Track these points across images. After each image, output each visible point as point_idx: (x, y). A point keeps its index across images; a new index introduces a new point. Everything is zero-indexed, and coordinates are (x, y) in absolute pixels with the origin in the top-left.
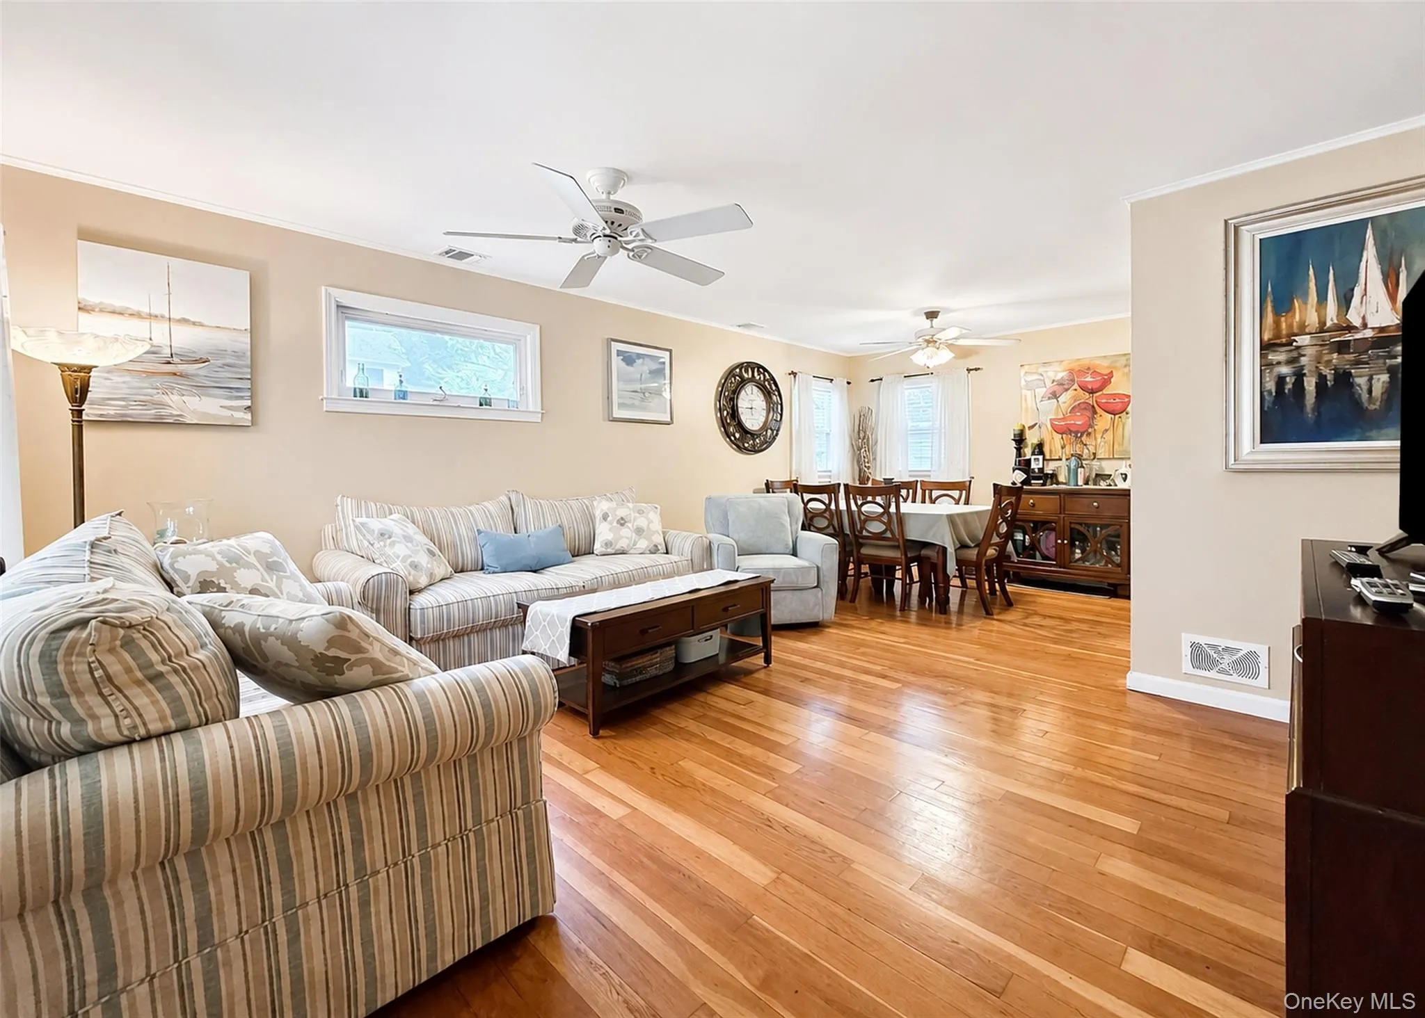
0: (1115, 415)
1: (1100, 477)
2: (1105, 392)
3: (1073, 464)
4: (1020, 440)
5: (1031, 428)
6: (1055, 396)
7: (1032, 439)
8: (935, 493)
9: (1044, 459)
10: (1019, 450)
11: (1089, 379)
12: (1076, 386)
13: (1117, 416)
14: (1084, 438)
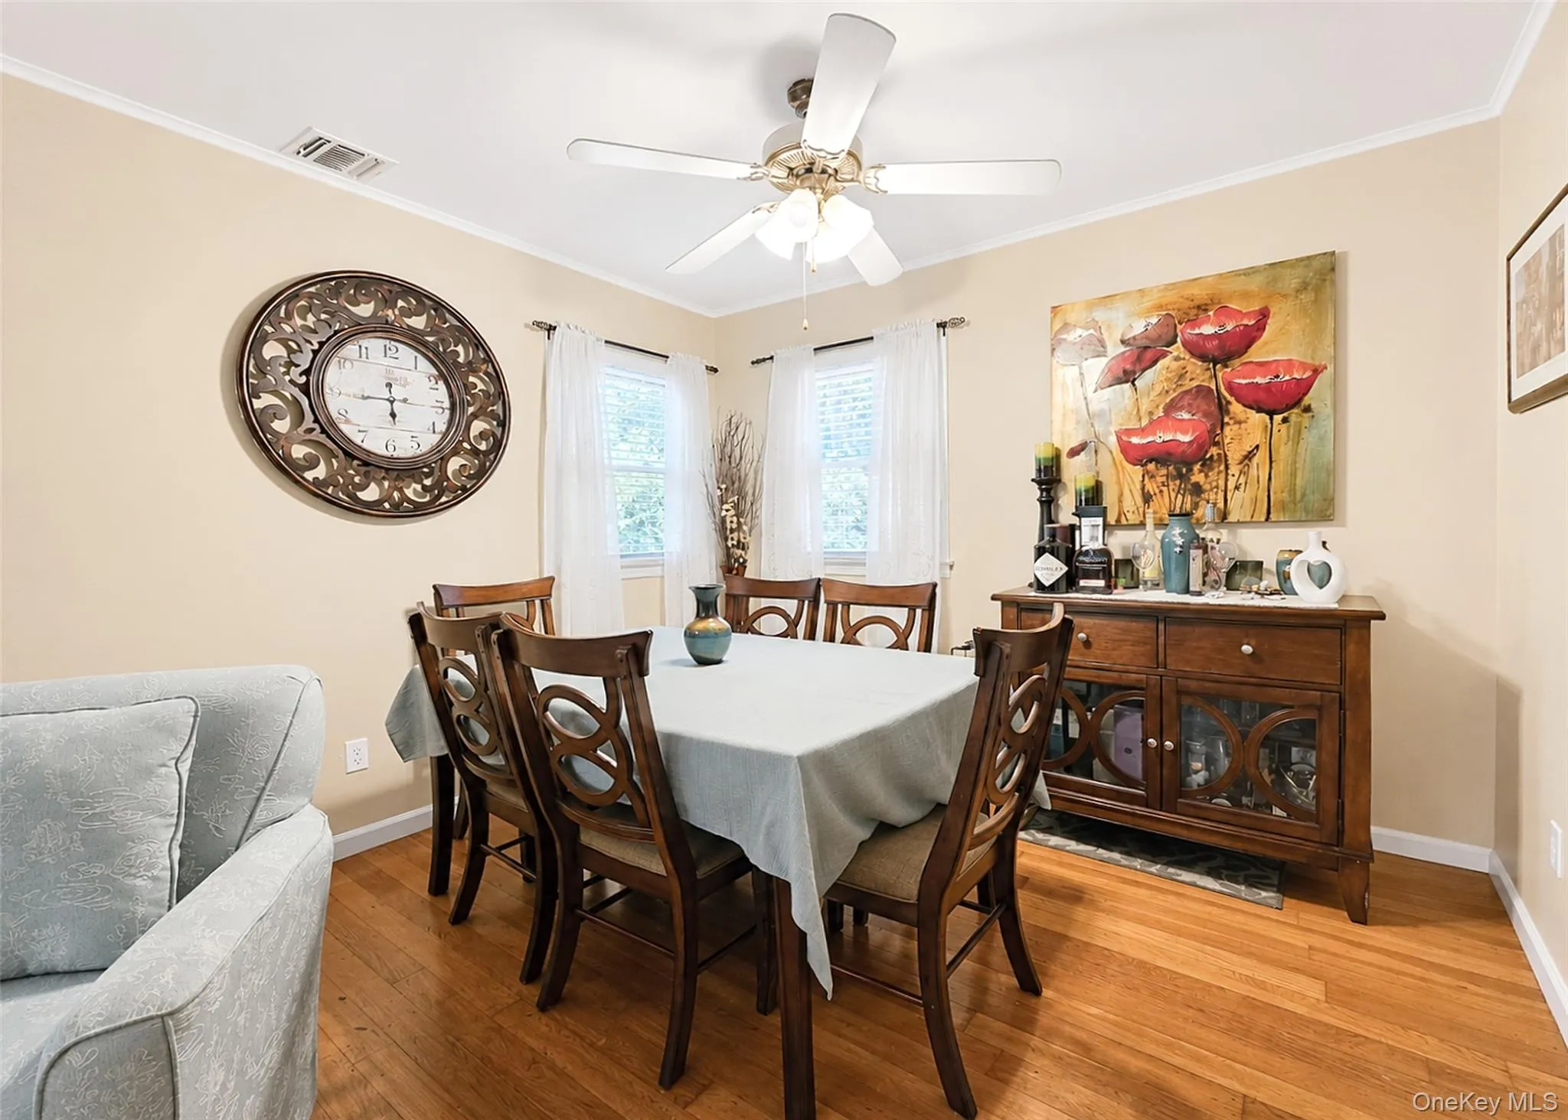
0: (1271, 414)
1: (1241, 570)
2: (1245, 358)
3: (1177, 534)
4: (1049, 478)
5: (1074, 452)
6: (1128, 377)
7: (1076, 475)
8: (857, 613)
9: (1106, 526)
10: (1048, 503)
11: (1208, 329)
12: (1177, 349)
13: (1278, 418)
14: (1197, 477)
